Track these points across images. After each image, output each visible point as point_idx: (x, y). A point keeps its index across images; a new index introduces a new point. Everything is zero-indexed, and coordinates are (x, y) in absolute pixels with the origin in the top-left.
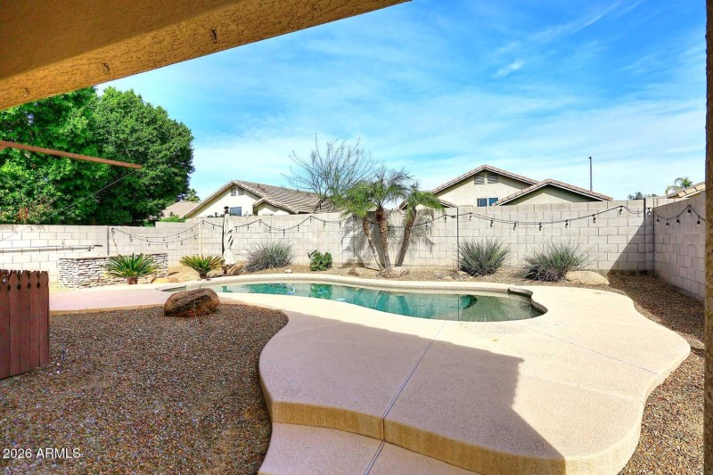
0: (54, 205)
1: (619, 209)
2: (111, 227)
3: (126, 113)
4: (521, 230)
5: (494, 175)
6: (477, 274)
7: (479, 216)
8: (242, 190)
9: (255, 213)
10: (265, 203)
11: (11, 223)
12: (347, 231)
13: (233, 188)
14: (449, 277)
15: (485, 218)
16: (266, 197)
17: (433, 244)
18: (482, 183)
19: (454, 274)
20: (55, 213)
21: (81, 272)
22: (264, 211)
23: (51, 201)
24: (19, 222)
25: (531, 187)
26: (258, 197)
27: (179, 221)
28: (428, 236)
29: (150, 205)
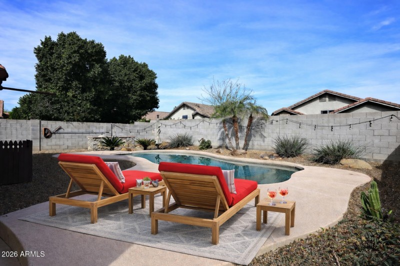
0: (89, 113)
1: (391, 117)
2: (113, 124)
3: (125, 67)
4: (319, 131)
5: (332, 97)
6: (284, 156)
7: (292, 121)
8: (188, 107)
9: (193, 118)
10: (197, 114)
11: (71, 121)
12: (220, 129)
13: (184, 106)
14: (267, 157)
15: (297, 122)
16: (198, 110)
17: (265, 137)
18: (325, 101)
19: (271, 156)
20: (90, 116)
21: (94, 143)
22: (198, 117)
23: (88, 111)
24: (74, 121)
25: (355, 103)
26: (195, 110)
27: (146, 121)
28: (263, 133)
29: (134, 113)
